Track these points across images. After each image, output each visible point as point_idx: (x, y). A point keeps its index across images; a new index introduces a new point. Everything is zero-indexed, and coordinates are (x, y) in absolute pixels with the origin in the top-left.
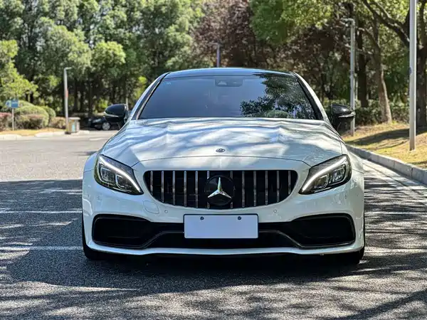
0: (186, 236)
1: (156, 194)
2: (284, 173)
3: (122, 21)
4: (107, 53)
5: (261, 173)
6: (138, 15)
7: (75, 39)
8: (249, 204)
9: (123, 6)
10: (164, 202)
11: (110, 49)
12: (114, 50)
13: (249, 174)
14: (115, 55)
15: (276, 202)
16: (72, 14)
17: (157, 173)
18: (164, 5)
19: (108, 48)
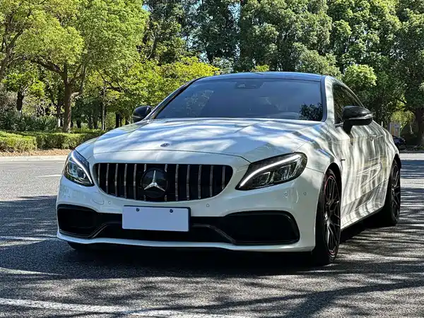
0: (124, 227)
1: (102, 186)
2: (218, 168)
3: (375, 44)
4: (358, 75)
5: (194, 167)
6: (391, 37)
7: (326, 63)
8: (182, 198)
9: (376, 29)
10: (109, 194)
11: (361, 72)
12: (366, 73)
13: (183, 167)
14: (366, 78)
15: (209, 197)
16: (325, 39)
18: (419, 27)
19: (359, 70)
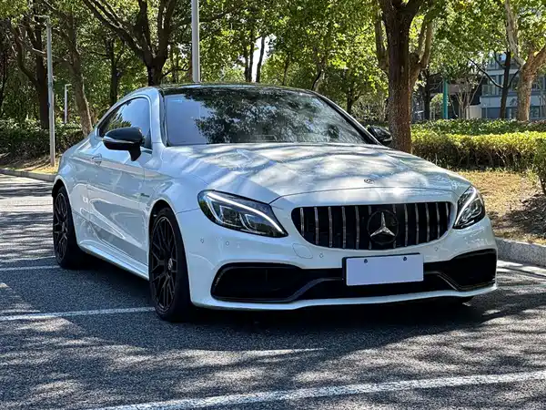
2: (442, 206)
8: (412, 242)
10: (319, 245)
17: (309, 210)
